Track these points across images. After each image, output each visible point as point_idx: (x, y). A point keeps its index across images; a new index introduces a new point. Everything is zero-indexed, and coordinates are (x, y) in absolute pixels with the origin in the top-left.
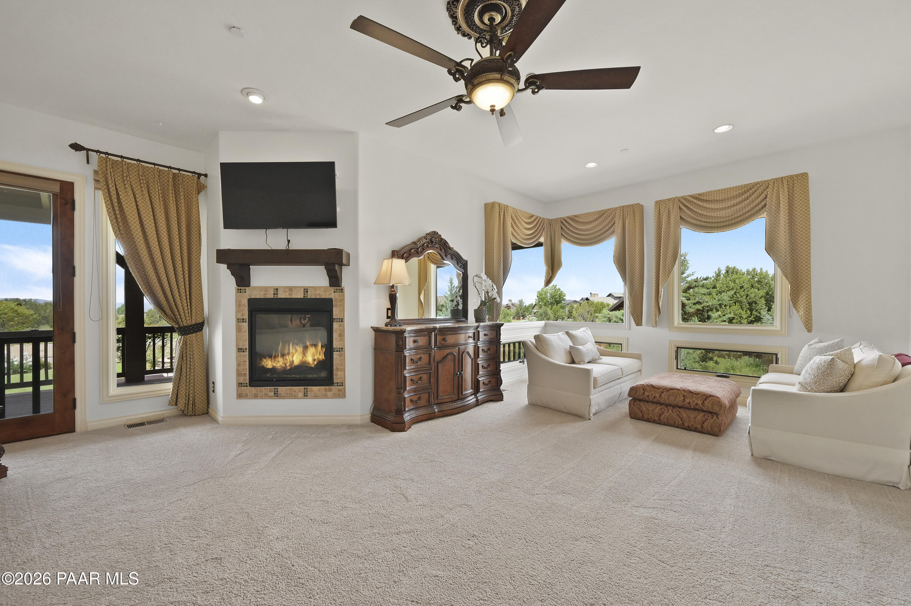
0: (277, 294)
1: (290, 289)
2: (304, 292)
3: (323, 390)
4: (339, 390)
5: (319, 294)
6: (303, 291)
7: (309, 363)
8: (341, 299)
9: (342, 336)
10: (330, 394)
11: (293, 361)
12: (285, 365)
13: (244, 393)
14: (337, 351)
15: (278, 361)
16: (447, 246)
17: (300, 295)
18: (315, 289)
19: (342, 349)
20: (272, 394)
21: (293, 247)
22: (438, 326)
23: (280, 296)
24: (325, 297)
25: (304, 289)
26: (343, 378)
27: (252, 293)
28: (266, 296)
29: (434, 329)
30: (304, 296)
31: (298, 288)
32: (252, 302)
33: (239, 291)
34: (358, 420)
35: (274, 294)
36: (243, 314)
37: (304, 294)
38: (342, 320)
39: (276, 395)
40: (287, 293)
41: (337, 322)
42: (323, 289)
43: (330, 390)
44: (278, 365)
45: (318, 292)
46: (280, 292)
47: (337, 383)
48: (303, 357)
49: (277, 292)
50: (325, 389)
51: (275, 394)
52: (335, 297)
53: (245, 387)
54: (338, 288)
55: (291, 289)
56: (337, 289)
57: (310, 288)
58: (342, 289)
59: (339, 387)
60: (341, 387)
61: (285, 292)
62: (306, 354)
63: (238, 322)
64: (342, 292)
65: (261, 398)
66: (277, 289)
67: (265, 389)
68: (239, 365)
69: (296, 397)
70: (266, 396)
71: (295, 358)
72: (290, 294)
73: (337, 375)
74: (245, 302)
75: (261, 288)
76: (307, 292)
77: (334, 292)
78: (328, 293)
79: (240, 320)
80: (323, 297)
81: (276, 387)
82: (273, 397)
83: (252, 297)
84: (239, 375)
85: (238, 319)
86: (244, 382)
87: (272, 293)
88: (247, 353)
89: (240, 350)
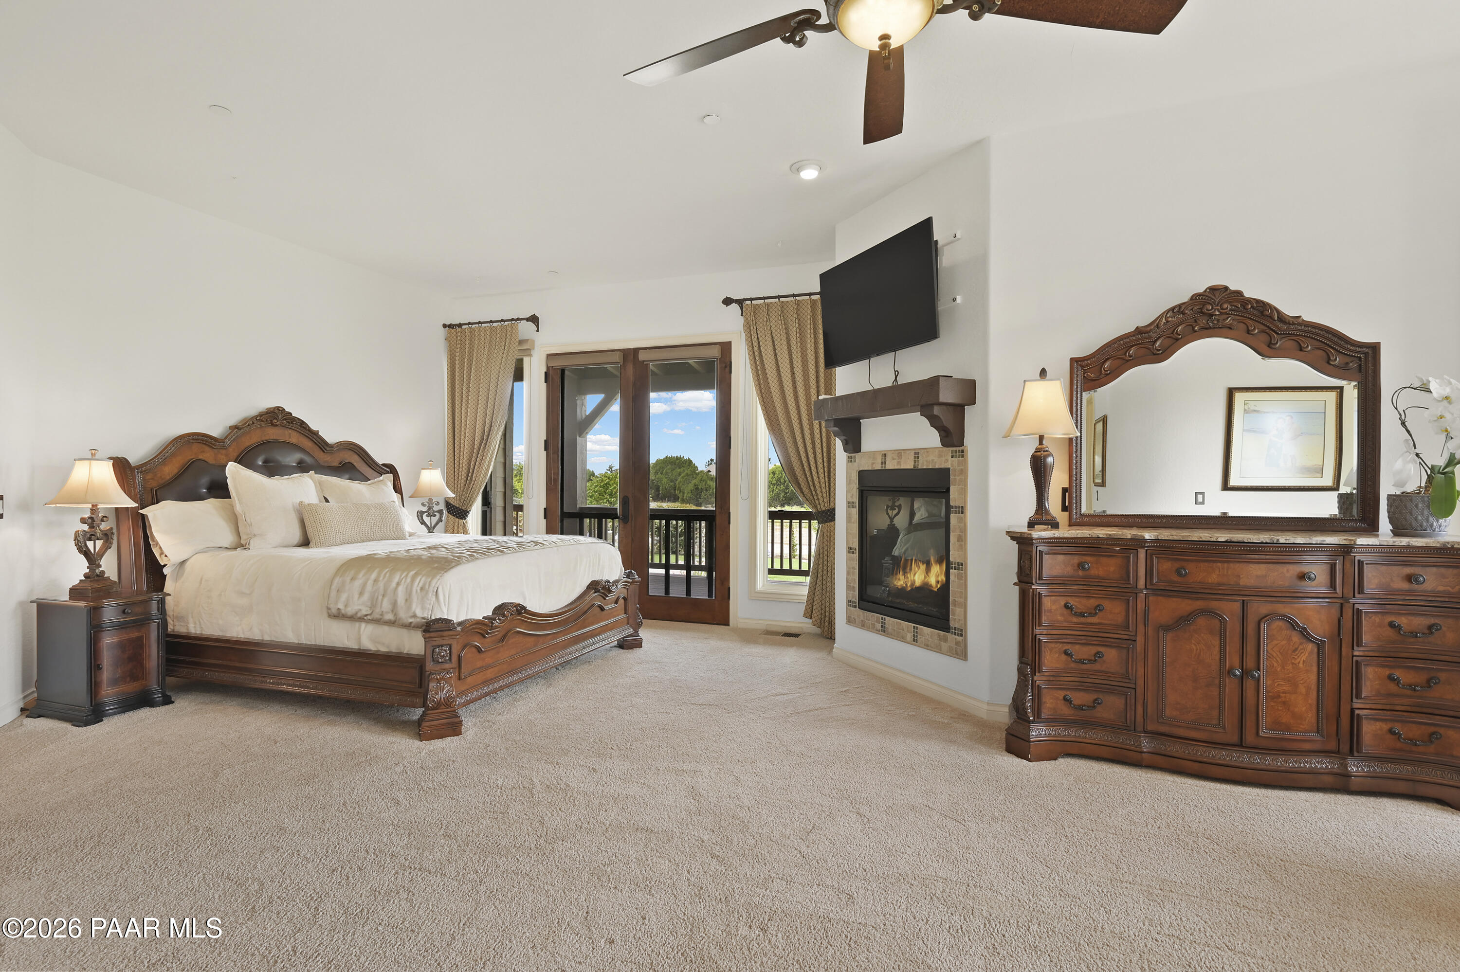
0: (885, 463)
2: (915, 457)
3: (936, 637)
4: (958, 643)
5: (933, 461)
6: (913, 457)
8: (962, 470)
9: (962, 541)
10: (944, 646)
12: (907, 585)
13: (852, 617)
14: (955, 569)
17: (908, 464)
18: (928, 452)
19: (962, 564)
20: (879, 626)
21: (901, 381)
23: (889, 466)
24: (940, 467)
25: (915, 453)
26: (962, 622)
27: (864, 463)
28: (875, 466)
29: (1140, 542)
30: (915, 466)
31: (908, 452)
32: (862, 474)
33: (850, 460)
34: (982, 711)
35: (882, 463)
36: (853, 495)
37: (915, 462)
38: (962, 510)
39: (884, 630)
40: (896, 461)
41: (956, 513)
42: (937, 451)
43: (945, 640)
45: (931, 458)
46: (888, 458)
47: (955, 629)
48: (925, 577)
49: (885, 459)
50: (939, 636)
51: (882, 626)
52: (952, 465)
53: (854, 609)
54: (957, 449)
55: (900, 453)
56: (956, 452)
57: (922, 451)
58: (963, 451)
59: (956, 637)
60: (960, 638)
61: (893, 459)
62: (929, 574)
63: (848, 507)
64: (963, 456)
65: (868, 628)
66: (885, 455)
67: (872, 617)
68: (848, 572)
69: (905, 639)
70: (871, 628)
72: (899, 463)
73: (954, 614)
74: (856, 477)
75: (873, 454)
76: (918, 458)
77: (952, 457)
78: (943, 459)
79: (850, 504)
80: (937, 467)
81: (884, 617)
82: (880, 632)
83: (861, 469)
84: (849, 588)
85: (848, 503)
86: (853, 600)
87: (879, 461)
88: (856, 556)
89: (850, 550)
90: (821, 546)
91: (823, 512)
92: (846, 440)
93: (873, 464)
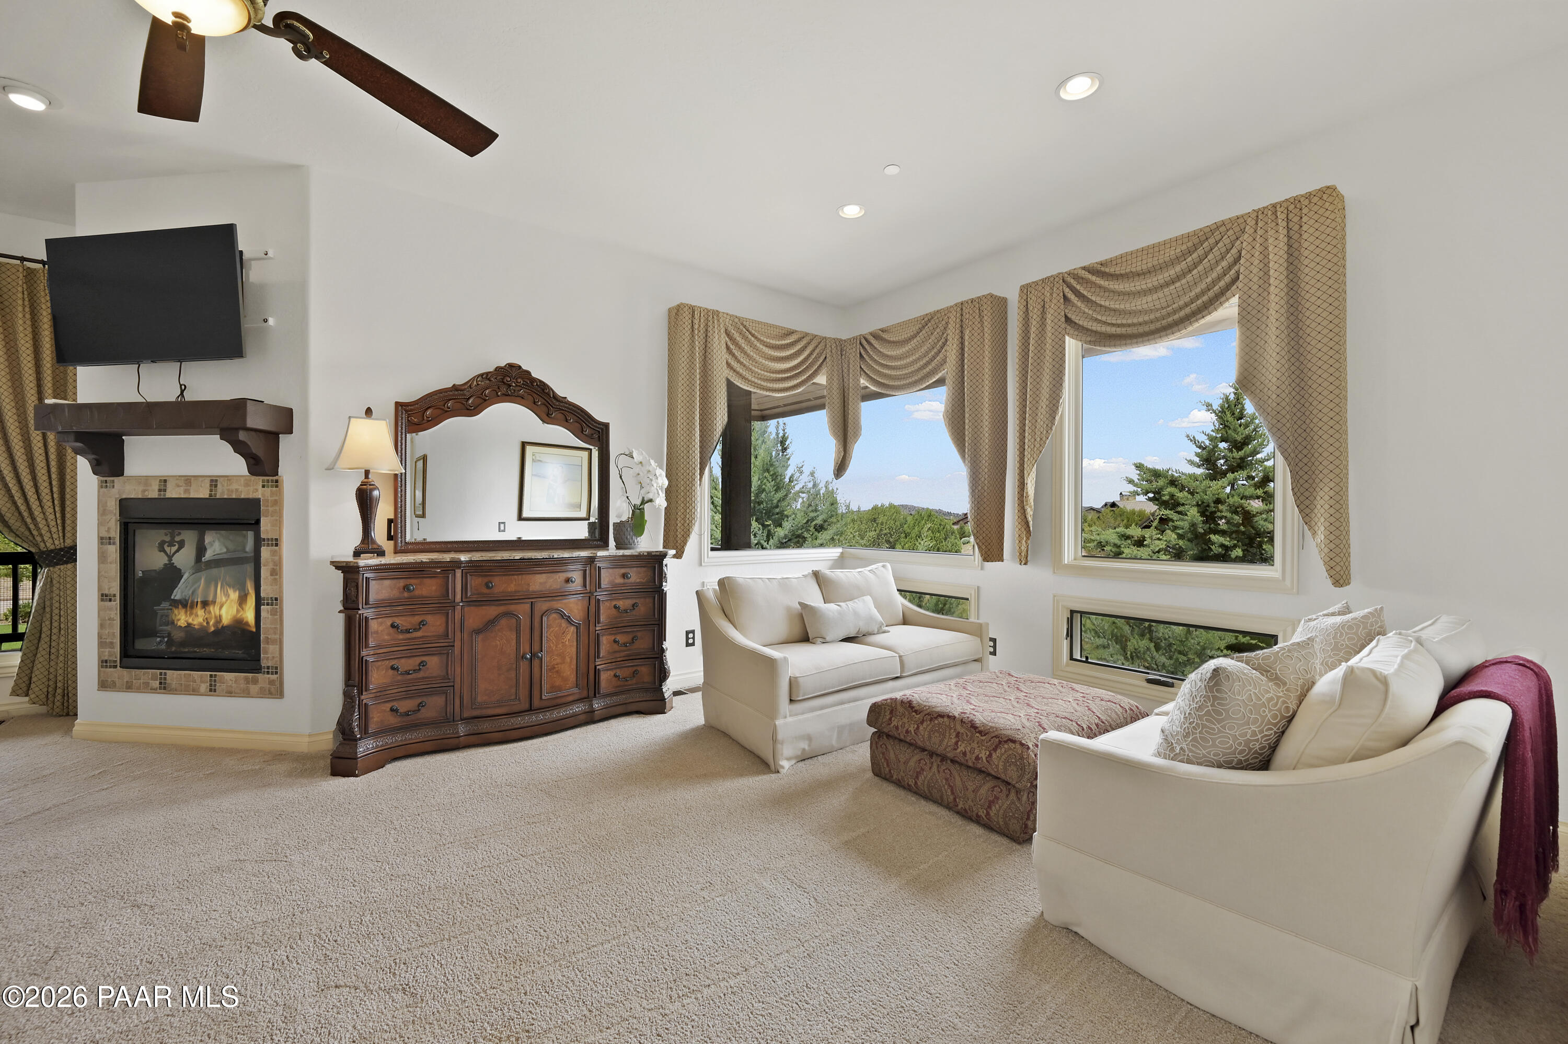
0: (165, 490)
1: (186, 480)
2: (211, 485)
3: (242, 681)
4: (271, 682)
5: (237, 490)
6: (208, 485)
7: (247, 624)
8: (276, 500)
9: (277, 575)
10: (254, 689)
11: (221, 617)
13: (109, 680)
14: (268, 604)
16: (549, 395)
17: (201, 492)
18: (229, 480)
19: (276, 599)
20: (156, 684)
21: (189, 397)
22: (464, 557)
23: (169, 494)
24: (247, 497)
25: (212, 481)
26: (278, 659)
27: (125, 488)
28: (146, 493)
29: (457, 564)
30: (211, 495)
31: (201, 479)
32: (124, 504)
33: (103, 485)
34: (303, 745)
35: (160, 490)
36: (109, 529)
37: (211, 491)
38: (276, 542)
39: (164, 687)
40: (182, 488)
41: (268, 545)
42: (242, 479)
43: (255, 682)
44: (195, 622)
45: (234, 486)
46: (170, 486)
47: (268, 668)
48: (238, 611)
49: (165, 486)
50: (246, 679)
51: (161, 683)
52: (263, 495)
53: (112, 669)
54: (270, 478)
55: (188, 480)
56: (268, 481)
57: (222, 479)
58: (277, 481)
59: (270, 676)
60: (274, 677)
61: (178, 486)
62: (244, 606)
63: (102, 543)
64: (277, 486)
65: (139, 690)
66: (165, 481)
67: (144, 674)
68: (102, 626)
69: (195, 692)
70: (146, 688)
72: (186, 491)
73: (266, 653)
74: (113, 506)
75: (144, 480)
76: (216, 486)
77: (263, 486)
78: (251, 488)
79: (104, 541)
80: (242, 497)
81: (164, 671)
82: (159, 691)
83: (124, 497)
84: (102, 644)
85: (102, 538)
86: (111, 659)
87: (156, 488)
88: (116, 604)
89: (105, 597)
91: (51, 551)
92: (96, 459)
93: (144, 491)
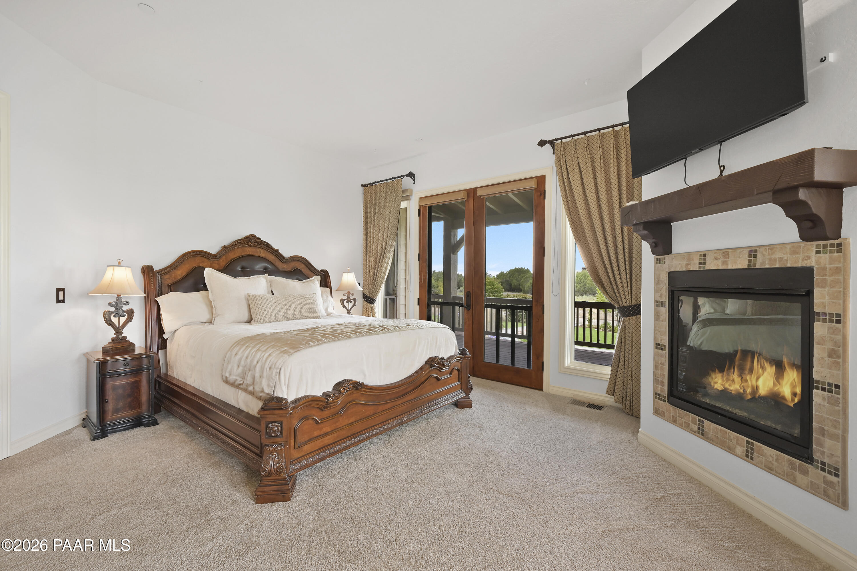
0: (705, 263)
1: (724, 253)
2: (750, 256)
4: (831, 484)
5: (781, 259)
6: (746, 256)
7: (784, 398)
8: (839, 268)
9: (838, 358)
10: (804, 480)
11: (757, 387)
12: (744, 390)
13: (661, 410)
14: (824, 390)
15: (733, 381)
17: (739, 263)
18: (772, 249)
19: (836, 386)
20: (696, 428)
21: (728, 172)
23: (708, 267)
24: (795, 265)
25: (750, 251)
26: (839, 460)
27: (673, 263)
28: (689, 266)
30: (749, 265)
31: (739, 251)
32: (672, 276)
33: (658, 261)
35: (700, 264)
36: (661, 294)
37: (750, 261)
38: (837, 318)
39: (701, 432)
40: (720, 261)
41: (825, 321)
42: (788, 247)
43: (805, 473)
44: (732, 388)
45: (778, 255)
46: (708, 259)
47: (824, 464)
48: (774, 385)
49: (705, 259)
50: (790, 463)
51: (699, 428)
52: (818, 263)
53: (662, 402)
54: (830, 242)
55: (726, 253)
56: (826, 246)
57: (762, 248)
58: (841, 245)
59: (825, 474)
60: (833, 478)
61: (716, 259)
62: (781, 381)
63: (657, 306)
64: (841, 252)
65: (681, 426)
66: (705, 255)
67: (686, 415)
68: (656, 367)
69: (731, 450)
70: (686, 427)
71: (760, 383)
72: (724, 263)
73: (822, 444)
74: (664, 278)
75: (689, 256)
76: (755, 256)
77: (819, 252)
78: (801, 256)
79: (658, 304)
80: (789, 265)
81: (702, 419)
82: (697, 434)
83: (672, 270)
84: (656, 381)
85: (657, 302)
86: (662, 394)
87: (697, 261)
88: (665, 353)
89: (658, 346)
90: (623, 336)
91: (625, 307)
92: (655, 243)
93: (687, 265)
